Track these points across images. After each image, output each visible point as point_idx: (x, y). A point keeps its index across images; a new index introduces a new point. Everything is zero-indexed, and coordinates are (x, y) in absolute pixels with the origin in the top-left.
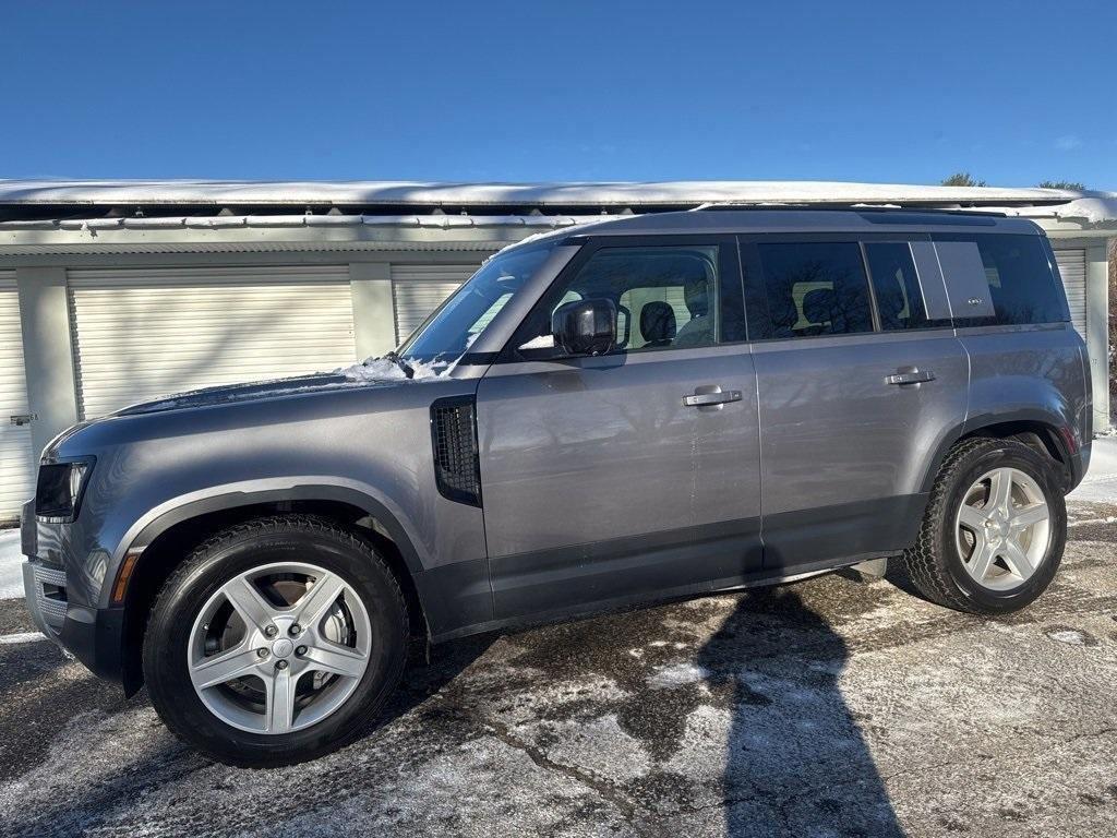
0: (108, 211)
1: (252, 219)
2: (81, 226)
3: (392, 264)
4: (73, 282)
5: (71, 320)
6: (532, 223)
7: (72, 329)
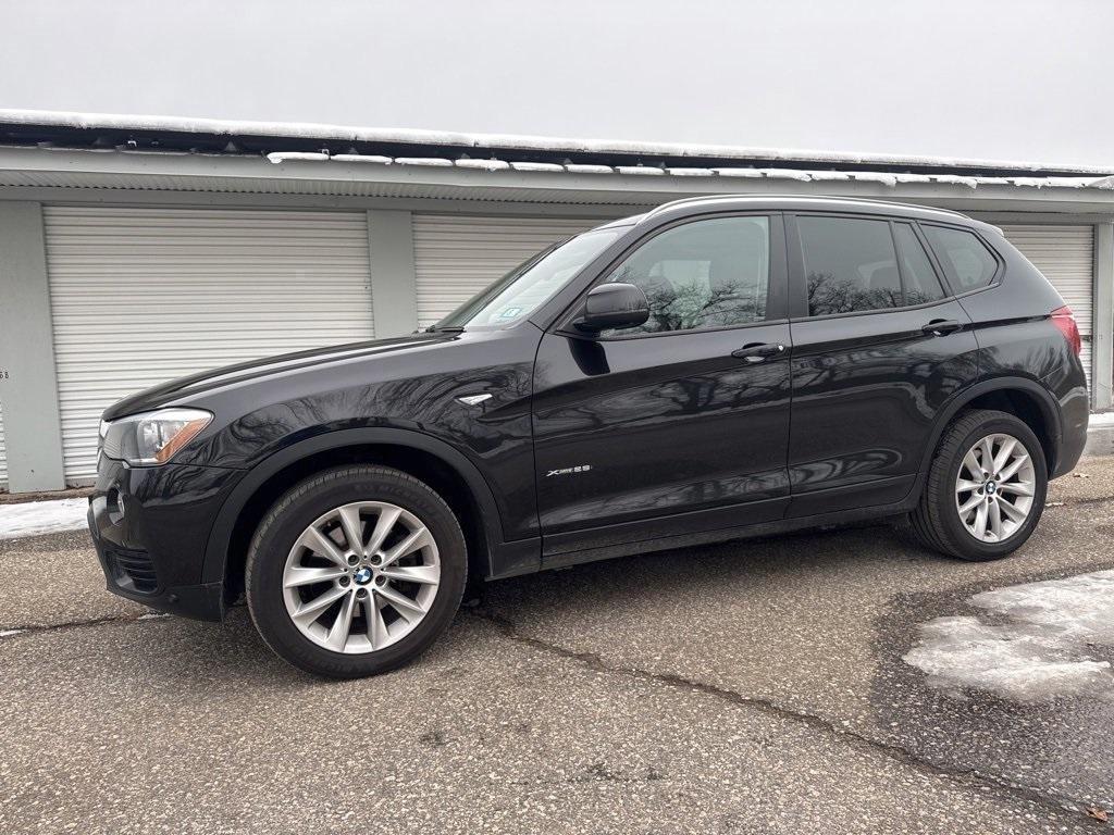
3: (414, 213)
4: (50, 220)
5: (47, 264)
6: (576, 171)
7: (48, 273)
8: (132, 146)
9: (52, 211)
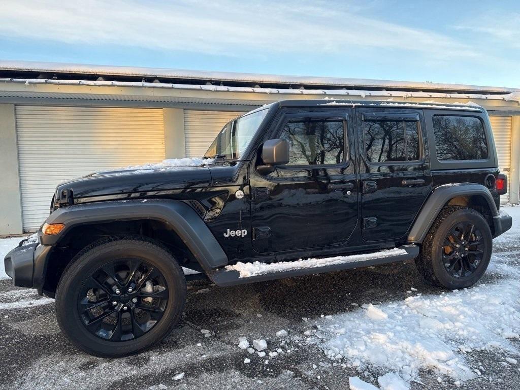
0: (39, 75)
1: (115, 83)
2: (25, 82)
3: (185, 109)
4: (18, 112)
5: (17, 131)
6: (258, 91)
7: (17, 136)
8: (55, 79)
9: (19, 107)
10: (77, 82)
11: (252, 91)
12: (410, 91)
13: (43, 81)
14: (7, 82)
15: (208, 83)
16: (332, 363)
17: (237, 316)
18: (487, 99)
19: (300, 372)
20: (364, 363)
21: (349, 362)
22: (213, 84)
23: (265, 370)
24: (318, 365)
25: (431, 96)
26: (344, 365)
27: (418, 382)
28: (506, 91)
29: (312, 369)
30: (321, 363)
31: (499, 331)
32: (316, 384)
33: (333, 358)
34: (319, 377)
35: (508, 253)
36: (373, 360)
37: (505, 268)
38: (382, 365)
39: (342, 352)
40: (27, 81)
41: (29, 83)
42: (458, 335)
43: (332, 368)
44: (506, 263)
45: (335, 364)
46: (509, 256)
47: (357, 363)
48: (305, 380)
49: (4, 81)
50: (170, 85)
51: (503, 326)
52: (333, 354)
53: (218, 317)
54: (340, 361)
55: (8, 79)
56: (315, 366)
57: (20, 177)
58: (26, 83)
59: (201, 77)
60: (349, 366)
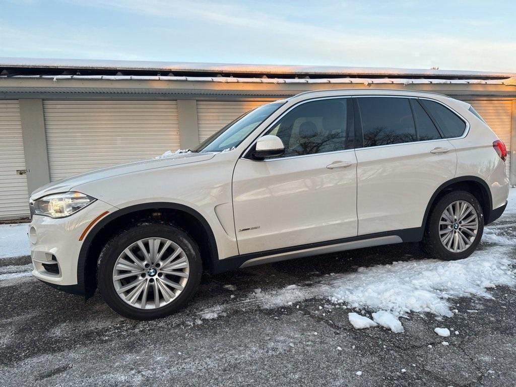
0: (64, 72)
1: (135, 77)
2: (53, 79)
3: (197, 101)
4: (46, 106)
5: (45, 124)
6: (266, 82)
7: (46, 128)
8: (79, 75)
9: (46, 102)
10: (99, 77)
11: (260, 81)
12: (411, 78)
13: (69, 77)
14: (37, 78)
15: (218, 75)
16: (335, 306)
17: (254, 275)
18: (486, 84)
19: (309, 312)
20: (361, 306)
21: (349, 305)
22: (223, 76)
23: (280, 311)
24: (323, 307)
25: (431, 82)
26: (345, 307)
27: (406, 317)
28: (505, 75)
29: (318, 310)
30: (326, 306)
31: (479, 282)
32: (322, 319)
33: (336, 302)
34: (324, 315)
35: (499, 226)
36: (369, 303)
37: (495, 238)
38: (376, 307)
39: (343, 298)
40: (55, 77)
41: (57, 79)
42: (442, 286)
43: (335, 309)
44: (495, 234)
45: (337, 306)
46: (499, 229)
47: (356, 305)
48: (312, 317)
49: (34, 78)
50: (183, 78)
51: (483, 279)
52: (336, 300)
53: (238, 276)
54: (342, 304)
55: (38, 76)
56: (320, 308)
57: (49, 166)
58: (55, 80)
59: (212, 69)
60: (349, 307)
